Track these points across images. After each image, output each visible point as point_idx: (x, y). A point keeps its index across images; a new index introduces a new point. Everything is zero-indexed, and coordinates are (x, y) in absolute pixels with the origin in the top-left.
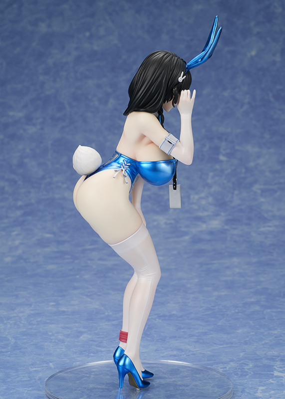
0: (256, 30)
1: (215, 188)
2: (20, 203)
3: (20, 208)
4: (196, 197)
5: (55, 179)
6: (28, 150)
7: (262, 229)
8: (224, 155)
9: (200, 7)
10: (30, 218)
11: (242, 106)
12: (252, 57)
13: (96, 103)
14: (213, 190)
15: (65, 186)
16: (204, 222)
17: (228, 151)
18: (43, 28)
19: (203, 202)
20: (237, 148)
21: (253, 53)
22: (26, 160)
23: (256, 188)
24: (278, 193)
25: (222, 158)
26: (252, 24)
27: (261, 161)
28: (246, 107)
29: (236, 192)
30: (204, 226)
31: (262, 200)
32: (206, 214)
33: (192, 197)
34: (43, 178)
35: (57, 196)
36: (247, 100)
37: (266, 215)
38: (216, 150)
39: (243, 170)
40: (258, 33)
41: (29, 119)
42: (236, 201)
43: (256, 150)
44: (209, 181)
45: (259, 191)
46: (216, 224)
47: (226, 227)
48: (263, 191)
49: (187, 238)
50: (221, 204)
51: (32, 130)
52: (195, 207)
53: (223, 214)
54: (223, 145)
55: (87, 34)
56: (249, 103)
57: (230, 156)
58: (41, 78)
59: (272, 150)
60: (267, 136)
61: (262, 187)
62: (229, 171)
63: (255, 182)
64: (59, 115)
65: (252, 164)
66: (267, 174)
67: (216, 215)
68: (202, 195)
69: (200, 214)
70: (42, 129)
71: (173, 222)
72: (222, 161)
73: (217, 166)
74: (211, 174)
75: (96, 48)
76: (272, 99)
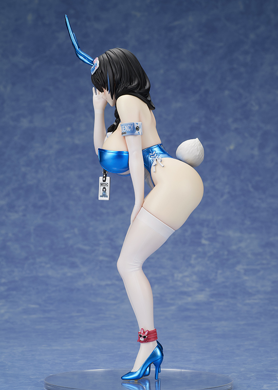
0: (234, 126)
1: (198, 268)
2: (3, 280)
3: (4, 284)
4: (180, 275)
5: (38, 260)
6: (10, 235)
7: (248, 301)
8: (206, 239)
9: (179, 105)
10: (14, 292)
11: (222, 196)
12: (230, 151)
13: (78, 192)
14: (196, 269)
15: (48, 266)
16: (189, 296)
17: (210, 236)
18: (25, 123)
19: (188, 280)
20: (219, 233)
21: (232, 147)
22: (9, 244)
23: (239, 268)
24: (261, 273)
25: (204, 242)
26: (230, 120)
27: (243, 245)
28: (226, 197)
29: (220, 272)
30: (190, 299)
31: (246, 278)
32: (190, 289)
33: (176, 275)
34: (27, 258)
35: (41, 275)
36: (226, 190)
37: (250, 291)
38: (198, 235)
39: (226, 253)
40: (236, 129)
41: (11, 207)
42: (220, 279)
43: (238, 234)
44: (193, 262)
45: (242, 271)
46: (201, 297)
47: (212, 300)
48: (246, 271)
49: (173, 308)
50: (205, 281)
51: (14, 216)
52: (180, 284)
53: (207, 289)
54: (205, 230)
55: (69, 129)
56: (229, 193)
57: (212, 240)
58: (23, 169)
59: (253, 235)
60: (248, 222)
61: (245, 267)
62: (212, 253)
63: (238, 263)
64: (41, 203)
65: (234, 247)
66: (250, 256)
67: (201, 290)
68: (186, 274)
69: (185, 289)
70: (24, 215)
71: (158, 295)
72: (204, 245)
73: (200, 249)
74: (194, 256)
75: (77, 142)
76: (252, 190)
